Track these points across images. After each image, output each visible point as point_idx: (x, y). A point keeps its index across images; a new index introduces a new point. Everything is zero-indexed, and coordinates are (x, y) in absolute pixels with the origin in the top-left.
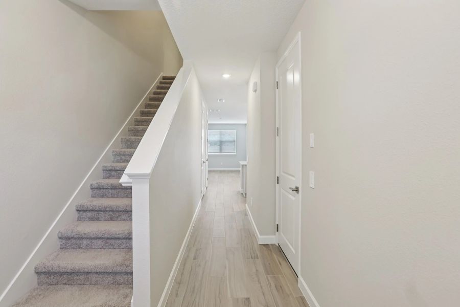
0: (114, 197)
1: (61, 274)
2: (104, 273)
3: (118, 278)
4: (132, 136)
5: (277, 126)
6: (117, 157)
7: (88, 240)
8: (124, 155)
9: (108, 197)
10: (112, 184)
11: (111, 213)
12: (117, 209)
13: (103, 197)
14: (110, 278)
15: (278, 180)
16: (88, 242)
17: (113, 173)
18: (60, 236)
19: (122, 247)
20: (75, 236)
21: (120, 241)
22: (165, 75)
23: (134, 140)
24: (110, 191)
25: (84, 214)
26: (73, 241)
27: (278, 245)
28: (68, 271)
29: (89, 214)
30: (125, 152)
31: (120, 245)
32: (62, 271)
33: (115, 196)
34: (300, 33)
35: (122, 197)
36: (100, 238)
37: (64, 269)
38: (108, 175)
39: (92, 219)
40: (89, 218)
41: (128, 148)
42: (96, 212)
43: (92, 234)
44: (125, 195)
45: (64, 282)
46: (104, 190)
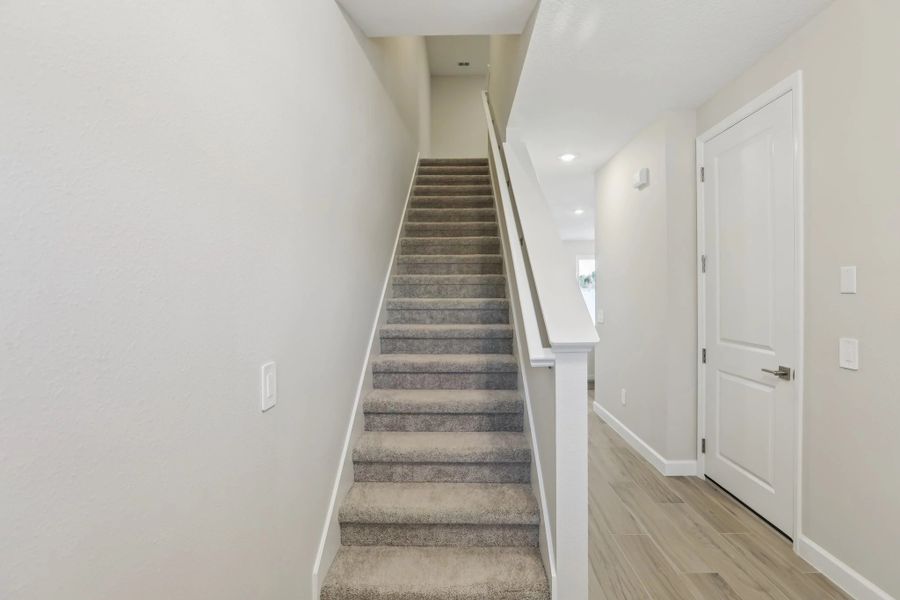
0: (417, 389)
1: (383, 526)
2: (460, 525)
3: (487, 534)
4: (404, 273)
5: (702, 251)
6: (395, 313)
7: (405, 466)
8: (408, 309)
9: (403, 388)
10: (413, 364)
11: (428, 418)
12: (441, 411)
13: (395, 387)
14: (472, 535)
15: (705, 356)
16: (406, 469)
17: (399, 343)
18: (356, 459)
19: (468, 479)
20: (384, 459)
21: (464, 469)
22: (423, 158)
23: (417, 282)
24: (408, 377)
25: (377, 419)
26: (379, 468)
27: (704, 478)
28: (400, 521)
29: (386, 420)
30: (411, 304)
31: (464, 476)
32: (388, 521)
33: (419, 386)
34: (800, 73)
35: (432, 389)
36: (426, 463)
37: (391, 518)
38: (390, 347)
39: (391, 428)
40: (386, 426)
41: (405, 296)
42: (399, 417)
43: (416, 455)
44: (437, 384)
45: (389, 541)
46: (397, 376)
